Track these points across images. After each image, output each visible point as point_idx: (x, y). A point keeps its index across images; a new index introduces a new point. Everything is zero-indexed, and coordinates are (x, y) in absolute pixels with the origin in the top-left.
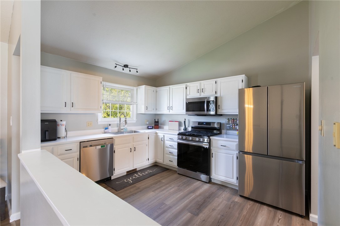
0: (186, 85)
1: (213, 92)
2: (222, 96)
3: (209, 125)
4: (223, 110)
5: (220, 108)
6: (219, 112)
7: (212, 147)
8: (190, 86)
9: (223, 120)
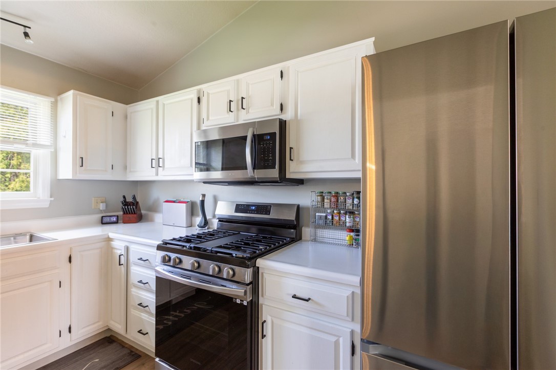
0: (199, 91)
1: (272, 105)
2: (299, 118)
3: (266, 214)
4: (302, 162)
5: (294, 156)
6: (292, 170)
7: (262, 296)
8: (208, 94)
9: (305, 198)
